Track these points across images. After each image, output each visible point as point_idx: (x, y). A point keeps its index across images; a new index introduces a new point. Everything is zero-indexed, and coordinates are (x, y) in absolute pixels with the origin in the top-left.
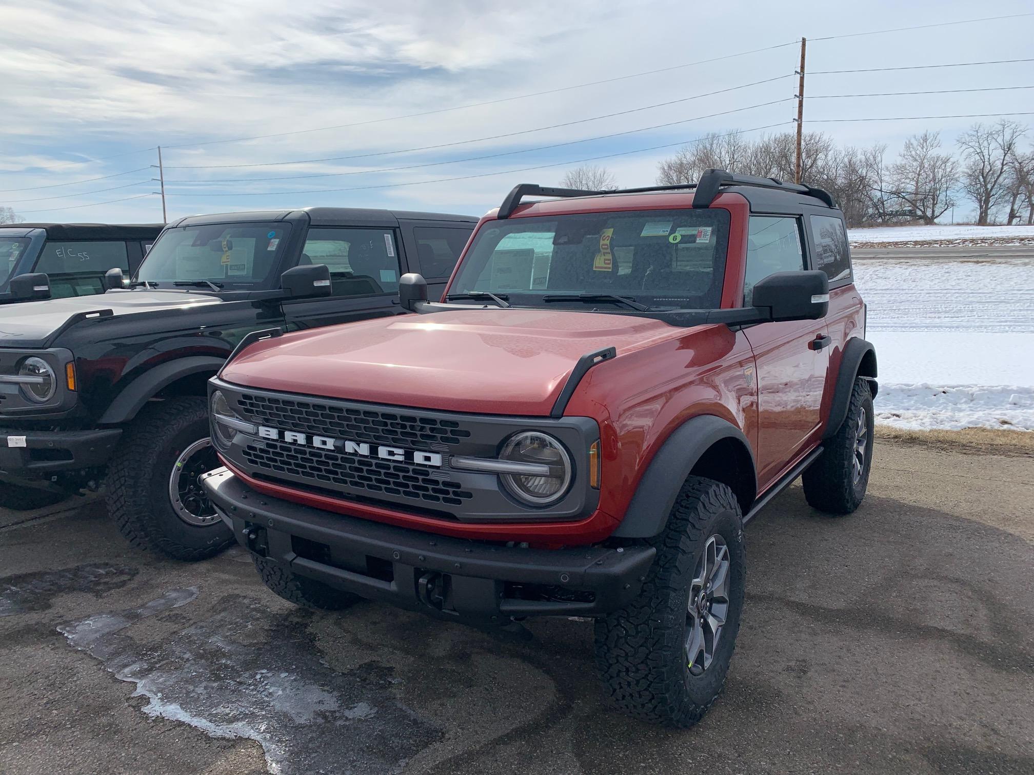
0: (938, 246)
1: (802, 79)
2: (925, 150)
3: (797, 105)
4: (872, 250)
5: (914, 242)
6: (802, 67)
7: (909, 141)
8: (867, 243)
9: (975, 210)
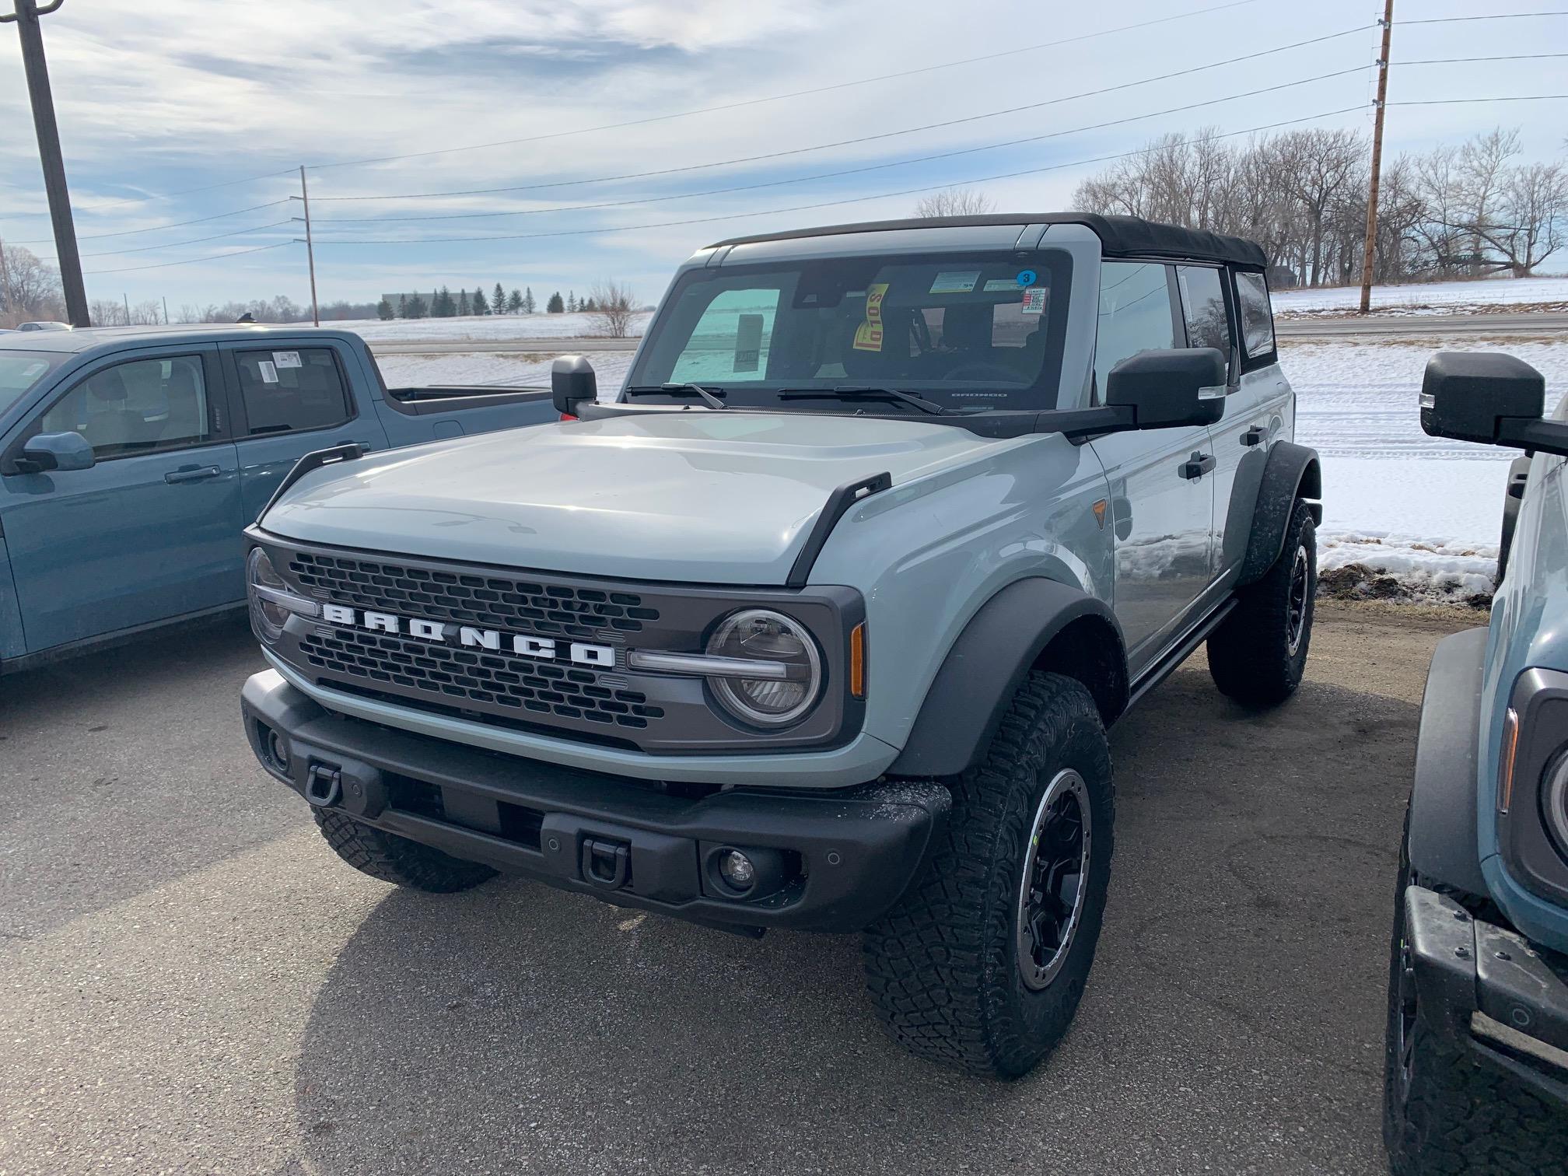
3: (1377, 77)
4: (1504, 317)
6: (1388, 13)
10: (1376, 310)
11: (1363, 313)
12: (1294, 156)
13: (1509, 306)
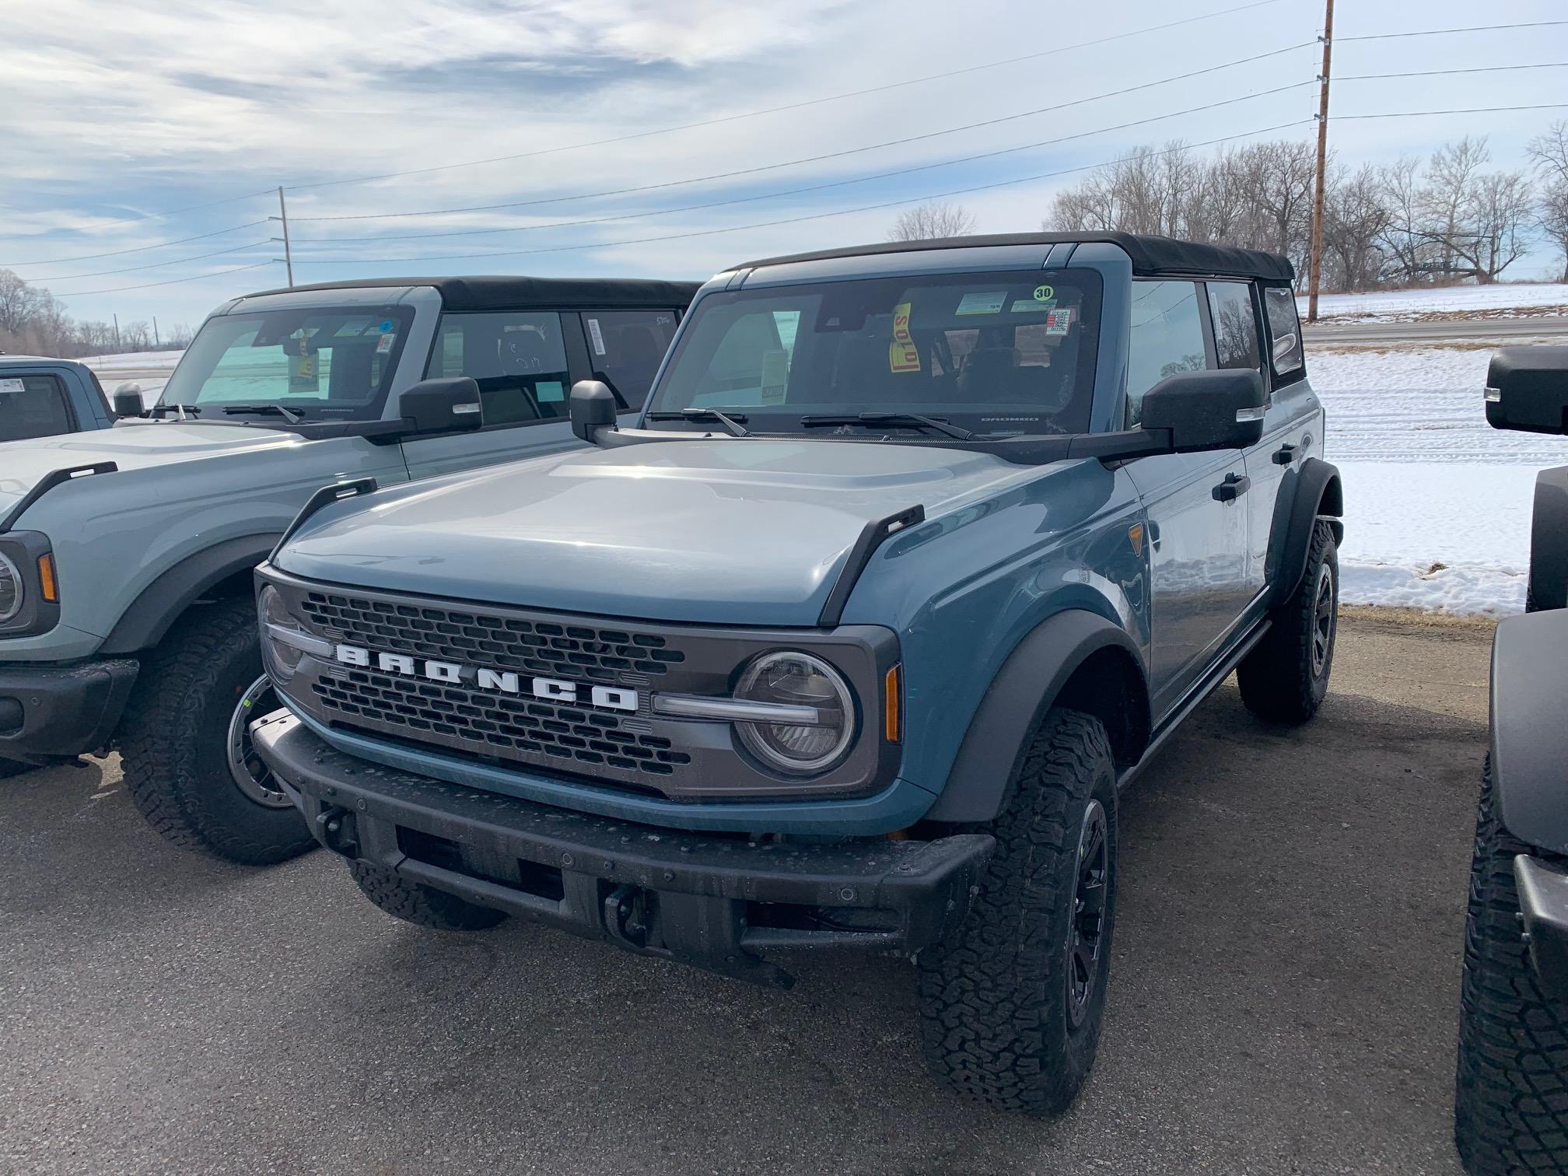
0: (1556, 314)
1: (1328, 49)
3: (1319, 92)
4: (1445, 324)
5: (1515, 309)
6: (1328, 31)
8: (1434, 313)
9: (1560, 259)
10: (1323, 319)
11: (1311, 322)
12: (1259, 168)
13: (1450, 313)
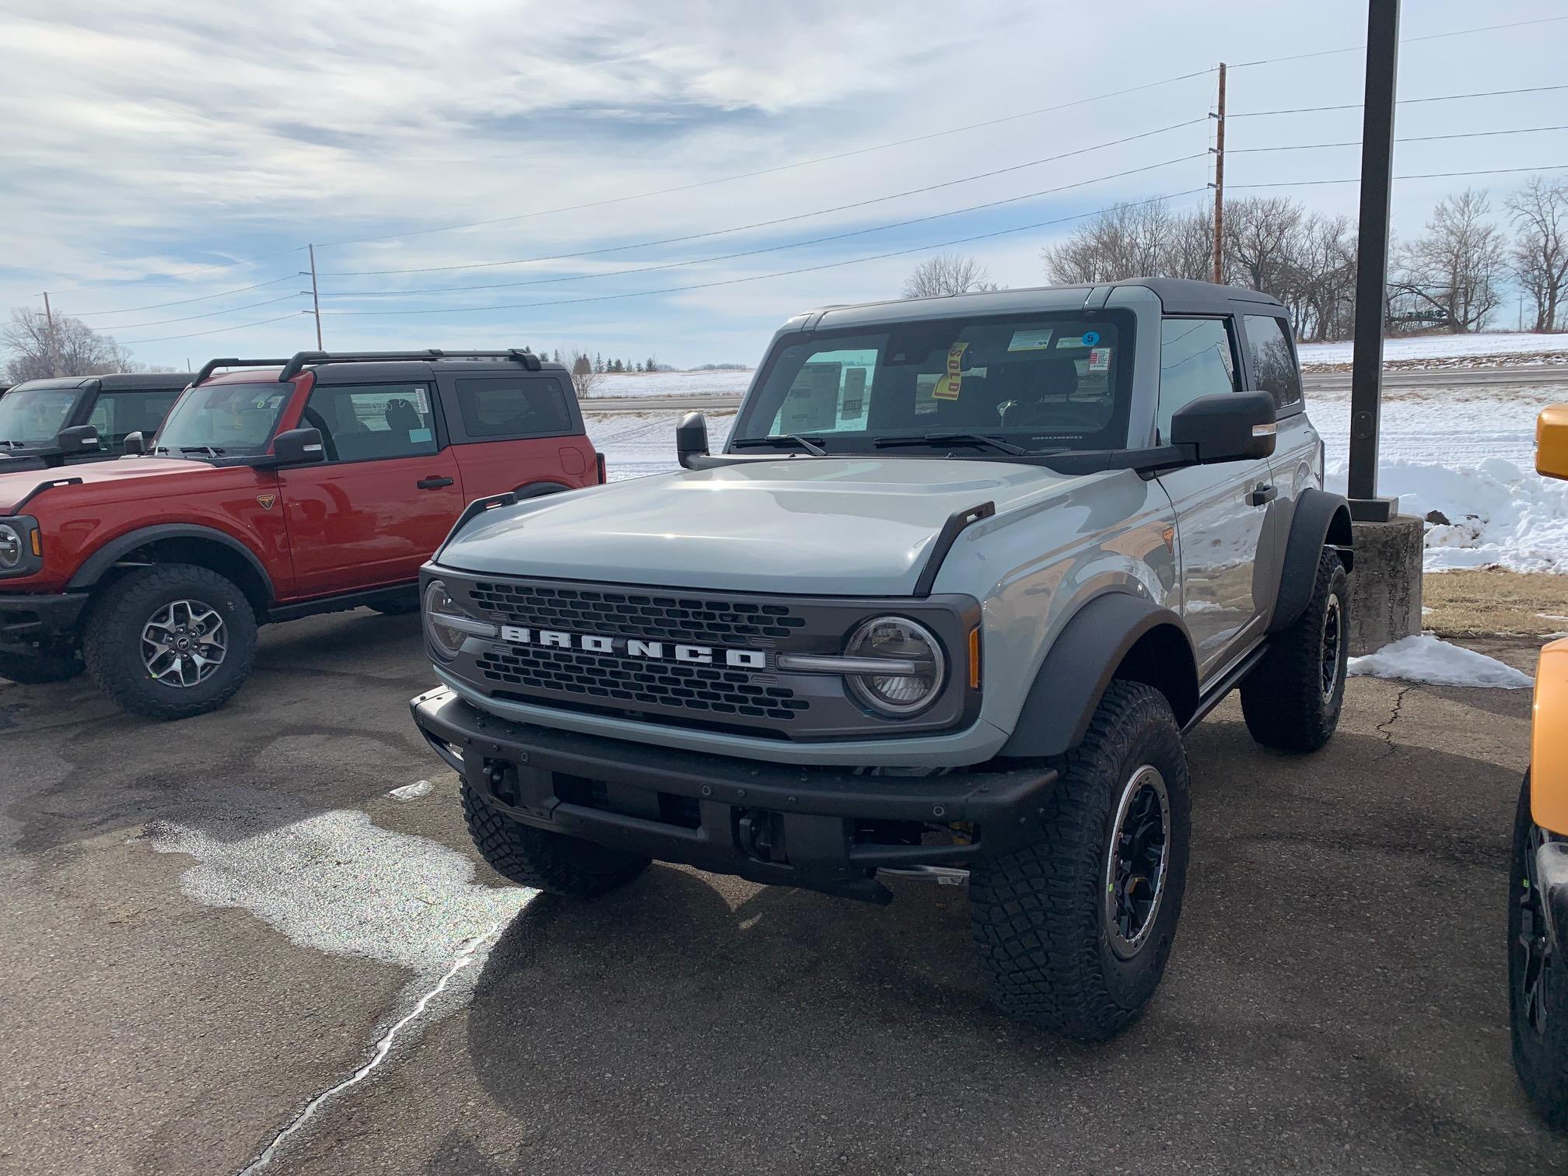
2: (1466, 219)
7: (1442, 205)
